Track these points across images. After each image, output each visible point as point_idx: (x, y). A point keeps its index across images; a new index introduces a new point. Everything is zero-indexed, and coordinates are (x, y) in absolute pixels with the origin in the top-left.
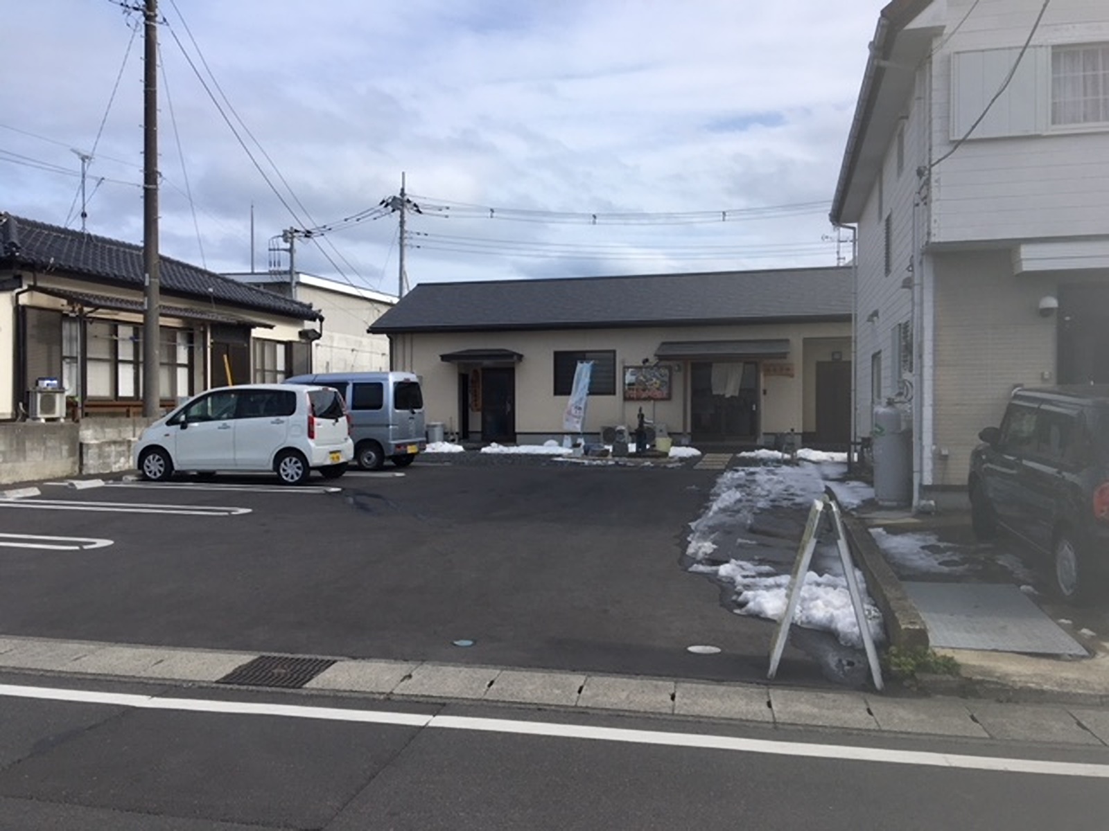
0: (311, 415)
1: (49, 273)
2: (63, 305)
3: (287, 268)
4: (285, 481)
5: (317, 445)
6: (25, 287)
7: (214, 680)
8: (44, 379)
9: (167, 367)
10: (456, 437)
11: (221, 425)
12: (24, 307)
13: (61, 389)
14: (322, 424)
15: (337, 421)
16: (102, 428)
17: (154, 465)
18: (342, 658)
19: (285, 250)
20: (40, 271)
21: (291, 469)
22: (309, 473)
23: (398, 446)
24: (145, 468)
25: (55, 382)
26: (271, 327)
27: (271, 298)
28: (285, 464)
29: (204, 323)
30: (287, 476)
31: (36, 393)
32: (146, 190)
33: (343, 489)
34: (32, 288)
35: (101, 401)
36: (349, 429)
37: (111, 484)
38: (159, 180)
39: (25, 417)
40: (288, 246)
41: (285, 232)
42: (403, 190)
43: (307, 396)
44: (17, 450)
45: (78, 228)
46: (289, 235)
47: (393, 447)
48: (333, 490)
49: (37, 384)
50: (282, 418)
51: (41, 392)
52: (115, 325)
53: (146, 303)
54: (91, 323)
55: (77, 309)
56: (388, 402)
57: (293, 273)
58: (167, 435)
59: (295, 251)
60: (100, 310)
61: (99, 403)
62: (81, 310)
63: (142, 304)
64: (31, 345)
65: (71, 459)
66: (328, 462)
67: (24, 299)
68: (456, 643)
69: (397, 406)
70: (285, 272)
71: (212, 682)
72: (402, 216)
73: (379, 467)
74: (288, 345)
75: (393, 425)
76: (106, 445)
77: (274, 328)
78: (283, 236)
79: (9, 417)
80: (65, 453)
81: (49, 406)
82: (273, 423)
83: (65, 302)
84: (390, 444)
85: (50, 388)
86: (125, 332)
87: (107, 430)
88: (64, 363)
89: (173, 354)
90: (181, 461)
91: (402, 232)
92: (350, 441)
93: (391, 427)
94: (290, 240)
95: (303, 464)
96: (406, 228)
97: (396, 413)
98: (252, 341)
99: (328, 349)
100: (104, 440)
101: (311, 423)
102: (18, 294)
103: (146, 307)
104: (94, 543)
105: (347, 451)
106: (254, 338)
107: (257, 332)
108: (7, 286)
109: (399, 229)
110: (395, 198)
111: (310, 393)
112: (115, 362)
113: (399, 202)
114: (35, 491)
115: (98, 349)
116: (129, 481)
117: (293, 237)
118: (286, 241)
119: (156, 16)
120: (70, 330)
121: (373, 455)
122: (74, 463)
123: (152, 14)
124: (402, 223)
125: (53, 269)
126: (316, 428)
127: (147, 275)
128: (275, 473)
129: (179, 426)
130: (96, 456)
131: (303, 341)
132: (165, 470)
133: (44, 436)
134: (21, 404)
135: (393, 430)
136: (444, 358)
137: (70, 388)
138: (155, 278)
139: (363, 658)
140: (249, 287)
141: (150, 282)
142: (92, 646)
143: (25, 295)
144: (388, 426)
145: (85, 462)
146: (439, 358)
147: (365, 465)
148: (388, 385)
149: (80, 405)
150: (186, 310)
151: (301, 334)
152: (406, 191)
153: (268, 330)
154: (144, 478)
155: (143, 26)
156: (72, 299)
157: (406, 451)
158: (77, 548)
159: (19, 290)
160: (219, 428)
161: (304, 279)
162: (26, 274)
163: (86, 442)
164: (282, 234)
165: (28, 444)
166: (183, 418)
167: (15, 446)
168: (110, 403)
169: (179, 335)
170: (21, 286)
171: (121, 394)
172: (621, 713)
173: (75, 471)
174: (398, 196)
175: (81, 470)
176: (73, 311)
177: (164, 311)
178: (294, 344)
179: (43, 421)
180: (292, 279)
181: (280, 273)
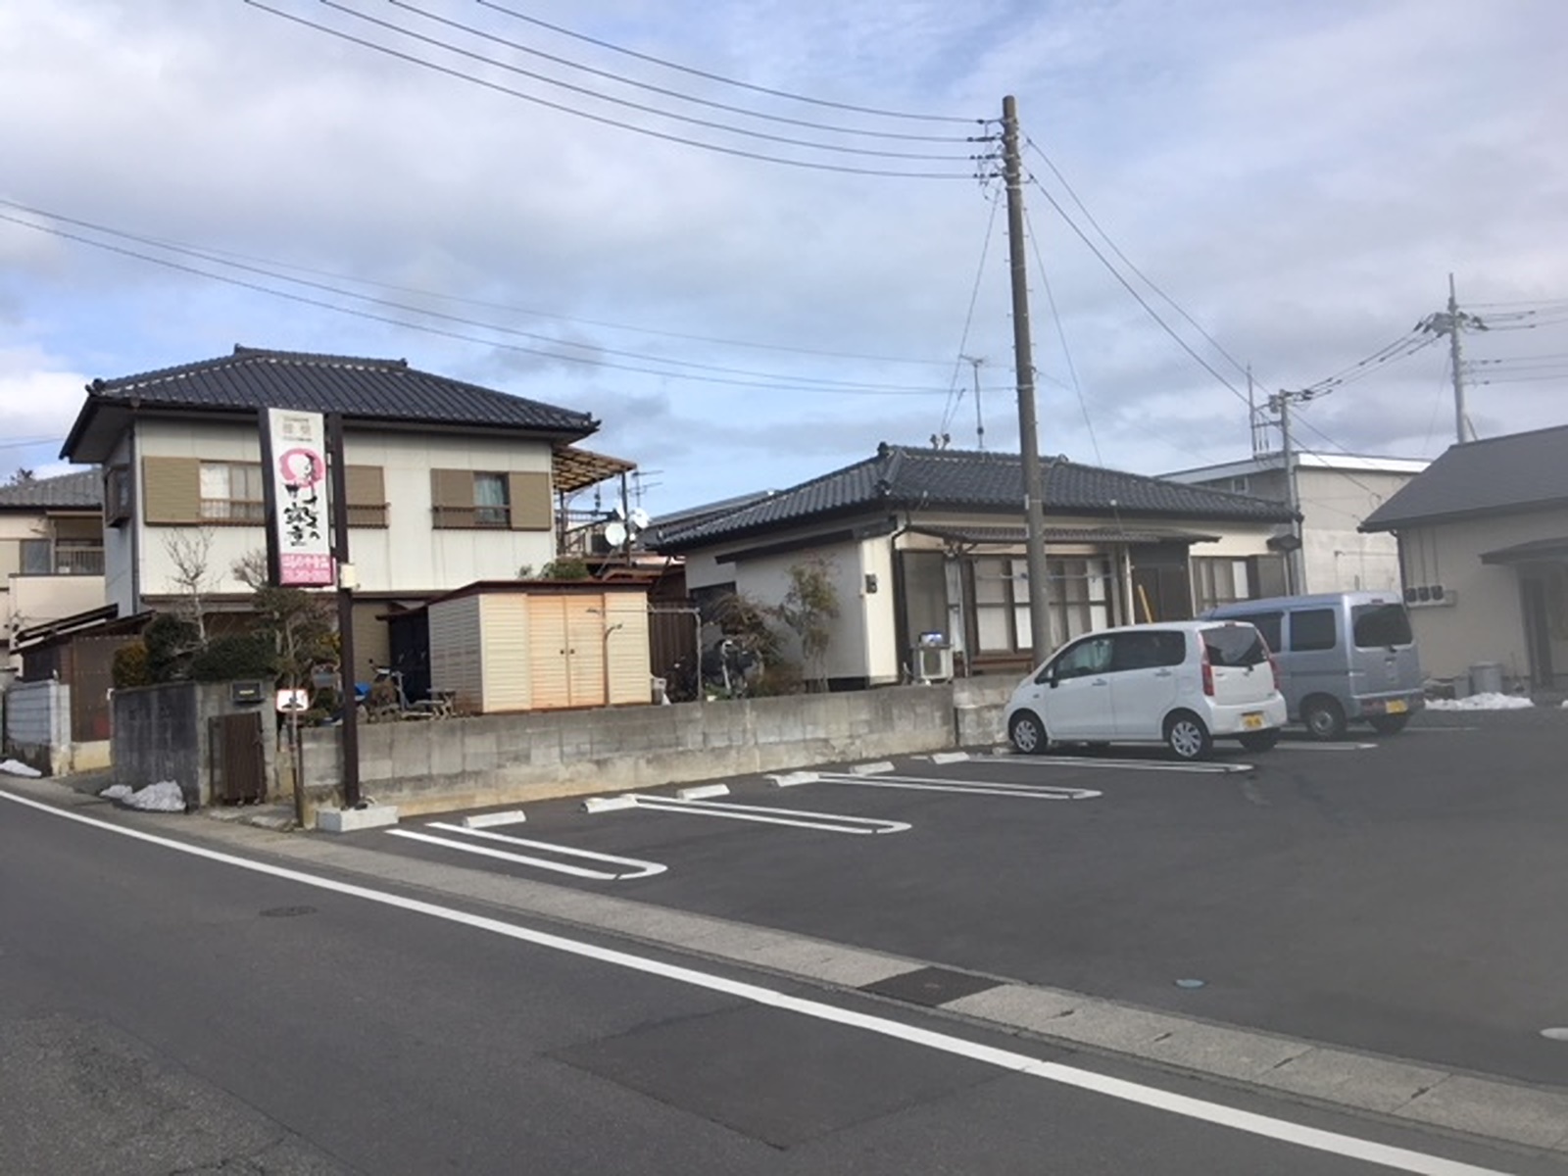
0: (1206, 662)
1: (923, 509)
2: (939, 545)
3: (1279, 448)
4: (1177, 753)
5: (1219, 704)
6: (901, 528)
7: (857, 985)
8: (926, 634)
9: (1077, 607)
10: (1526, 684)
11: (1096, 682)
12: (901, 552)
13: (946, 643)
14: (1223, 675)
15: (1251, 669)
16: (980, 689)
17: (1026, 735)
18: (1012, 981)
19: (1275, 424)
20: (914, 508)
21: (1185, 739)
22: (1212, 744)
23: (1365, 702)
24: (1018, 739)
25: (939, 636)
26: (1216, 540)
27: (1223, 498)
28: (1178, 731)
29: (1118, 546)
30: (1181, 747)
31: (918, 651)
32: (1020, 391)
33: (1256, 767)
34: (908, 529)
35: (996, 655)
36: (1276, 679)
37: (980, 758)
38: (1034, 376)
39: (911, 678)
40: (1278, 417)
41: (1272, 398)
42: (1452, 300)
43: (1200, 636)
44: (884, 719)
45: (974, 448)
46: (1278, 402)
47: (1359, 704)
48: (1241, 767)
49: (920, 640)
50: (1169, 669)
51: (923, 648)
52: (1007, 561)
53: (1028, 530)
54: (976, 562)
55: (955, 547)
56: (1343, 638)
57: (1289, 454)
58: (1036, 696)
59: (1289, 421)
60: (979, 545)
61: (993, 658)
62: (960, 548)
63: (1022, 531)
64: (910, 593)
65: (945, 728)
66: (1241, 728)
67: (901, 543)
68: (1180, 982)
69: (1360, 641)
70: (1277, 455)
71: (852, 988)
72: (1454, 341)
73: (1339, 735)
74: (1251, 561)
75: (1354, 671)
76: (986, 710)
77: (1221, 541)
78: (1270, 405)
79: (893, 680)
80: (938, 721)
81: (934, 665)
82: (1158, 675)
83: (941, 541)
84: (1353, 699)
85: (933, 645)
86: (1019, 568)
87: (987, 692)
88: (951, 613)
89: (1084, 590)
90: (1056, 728)
91: (1456, 366)
92: (1280, 697)
93: (1351, 674)
94: (1279, 408)
95: (1200, 730)
96: (1462, 357)
97: (1359, 653)
98: (1190, 560)
99: (1357, 557)
100: (983, 704)
101: (1207, 674)
102: (894, 538)
103: (1028, 536)
104: (891, 827)
105: (1274, 709)
106: (1194, 557)
107: (1197, 550)
108: (883, 530)
109: (1451, 360)
110: (1438, 316)
111: (1204, 633)
112: (1011, 607)
113: (1446, 319)
114: (888, 767)
115: (988, 591)
116: (1001, 756)
117: (1283, 406)
118: (1274, 410)
119: (1019, 175)
120: (953, 574)
121: (1329, 717)
122: (949, 733)
123: (1014, 175)
124: (1455, 351)
125: (927, 504)
126: (1216, 680)
127: (1027, 497)
128: (1166, 744)
129: (1048, 685)
130: (973, 724)
131: (1275, 553)
132: (1038, 740)
133: (913, 701)
134: (905, 665)
135: (1355, 677)
136: (1487, 559)
137: (958, 643)
138: (1037, 498)
139: (1040, 984)
140: (1192, 489)
141: (1031, 505)
142: (781, 937)
143: (903, 537)
144: (1347, 673)
145: (961, 731)
146: (1480, 560)
147: (1317, 731)
148: (1342, 612)
149: (966, 662)
150: (1094, 531)
151: (1270, 544)
152: (1458, 301)
153: (1212, 545)
154: (1017, 751)
155: (1005, 193)
156: (947, 535)
157: (1385, 710)
158: (870, 831)
159: (895, 533)
160: (1094, 685)
161: (1306, 460)
162: (901, 514)
163: (961, 707)
164: (1267, 402)
165: (895, 712)
166: (1050, 674)
167: (881, 713)
168: (1008, 658)
169: (1089, 565)
170: (896, 528)
171: (1021, 645)
172: (1305, 1101)
173: (951, 743)
174: (1445, 310)
175: (957, 741)
176: (951, 550)
177: (1051, 538)
178: (1260, 560)
179: (928, 683)
180: (1287, 463)
181: (1269, 457)
